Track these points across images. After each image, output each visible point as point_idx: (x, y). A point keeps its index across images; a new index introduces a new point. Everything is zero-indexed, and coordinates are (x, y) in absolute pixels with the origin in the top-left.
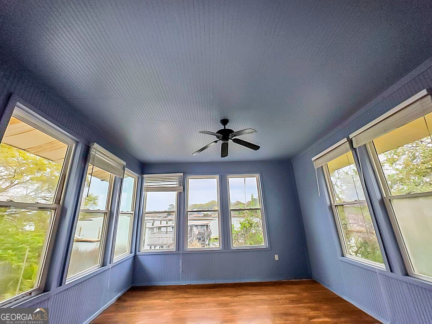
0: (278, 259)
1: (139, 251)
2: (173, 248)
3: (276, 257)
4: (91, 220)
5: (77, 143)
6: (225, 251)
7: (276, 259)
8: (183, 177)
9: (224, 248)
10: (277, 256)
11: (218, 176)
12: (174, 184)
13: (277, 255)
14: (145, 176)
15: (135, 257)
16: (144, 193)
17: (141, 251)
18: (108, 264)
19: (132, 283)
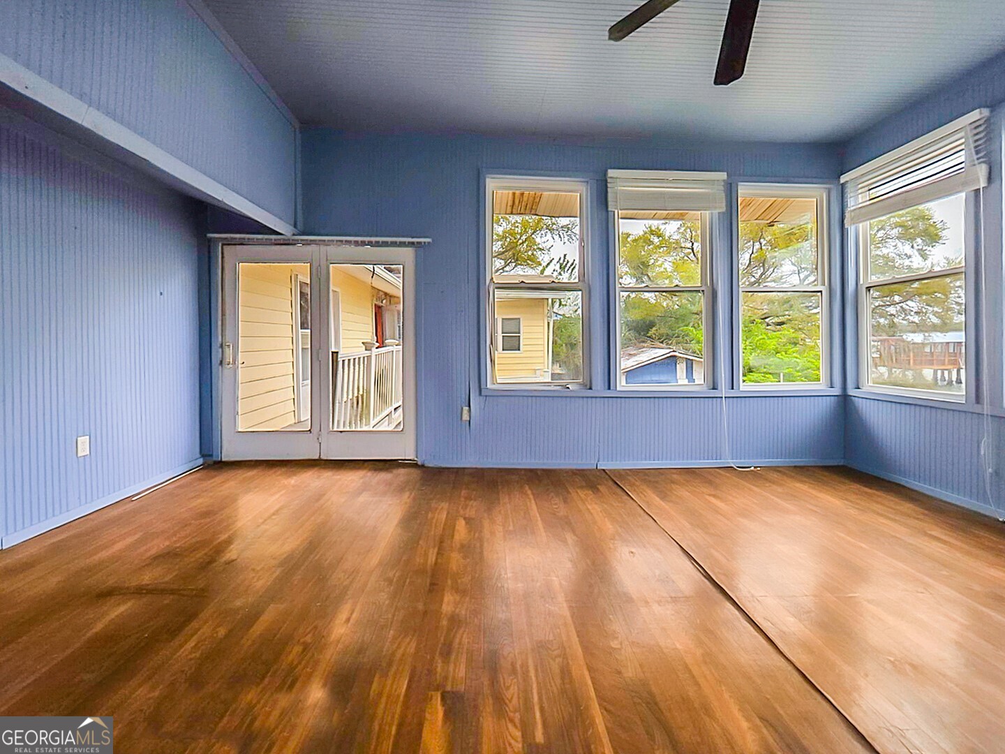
1: (856, 388)
2: (961, 393)
5: (587, 182)
8: (988, 126)
12: (953, 164)
17: (864, 389)
18: (719, 388)
19: (844, 458)
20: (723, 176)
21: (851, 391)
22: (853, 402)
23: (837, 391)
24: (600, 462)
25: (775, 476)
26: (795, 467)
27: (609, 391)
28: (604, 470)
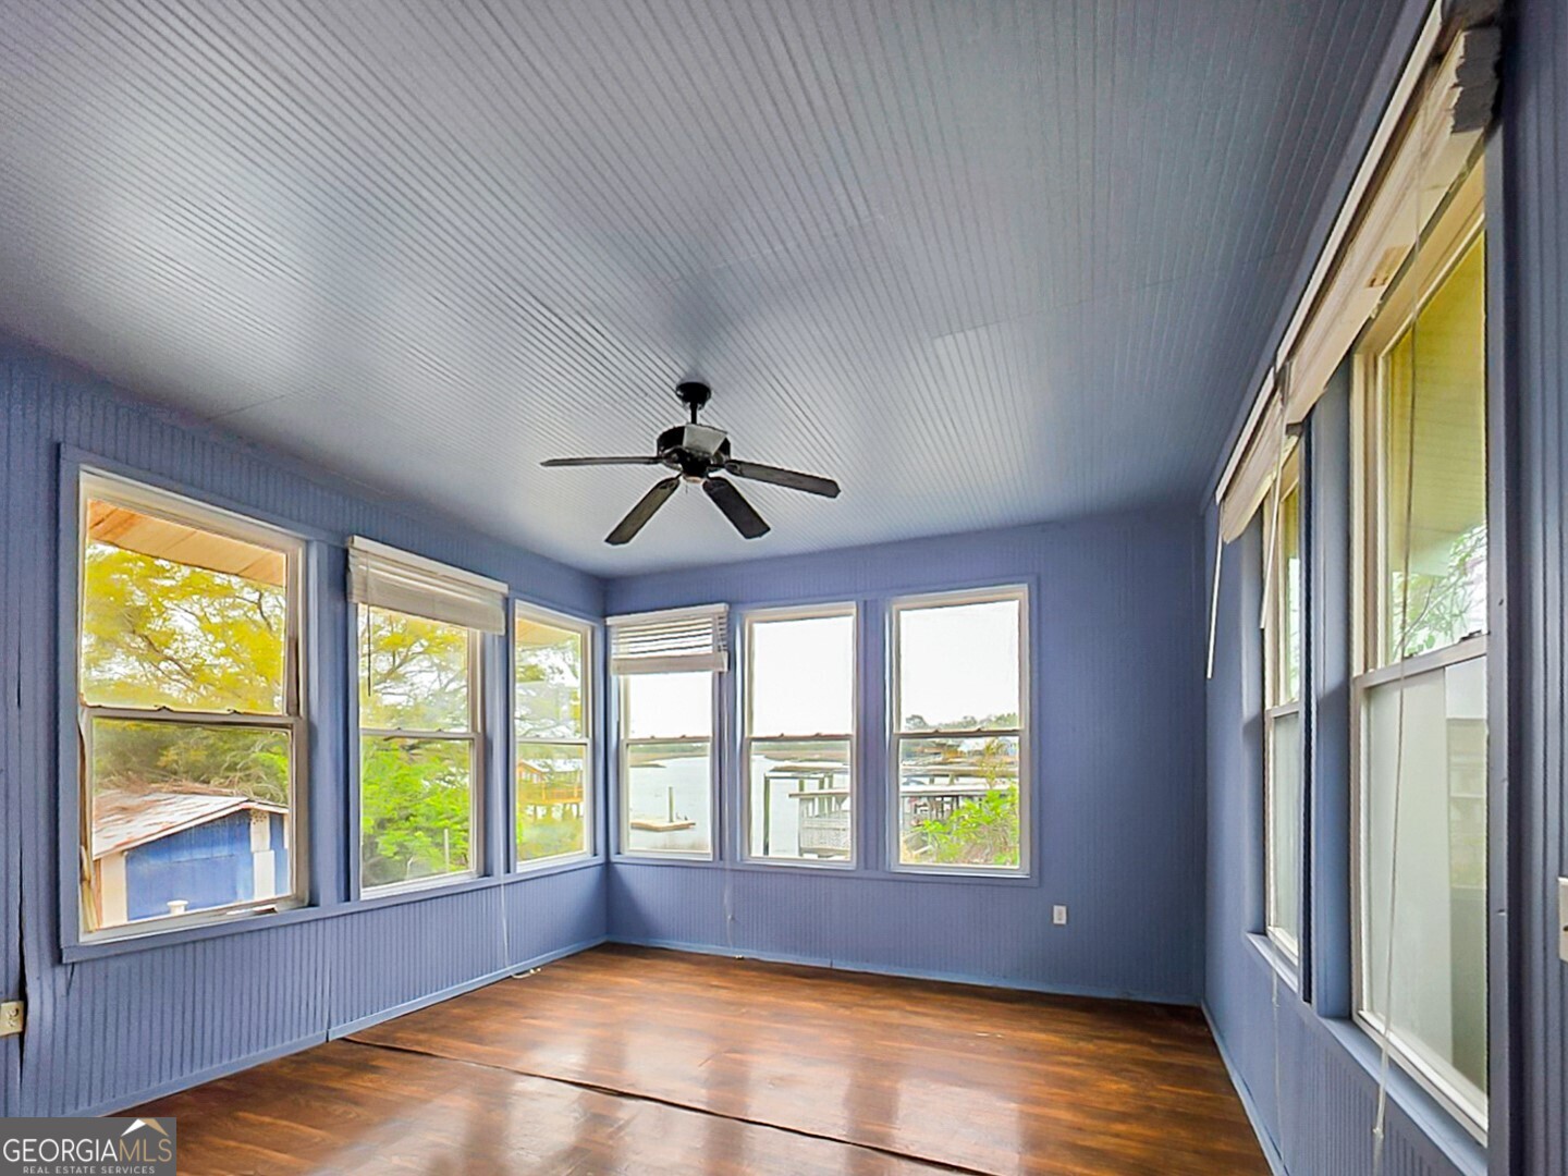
0: (1064, 922)
1: (619, 853)
2: (707, 852)
3: (1060, 915)
4: (657, 766)
5: (308, 543)
6: (866, 874)
7: (1056, 921)
8: (729, 619)
9: (862, 864)
10: (1060, 913)
11: (852, 607)
12: (703, 643)
13: (1063, 909)
14: (610, 621)
15: (608, 866)
16: (614, 678)
17: (627, 854)
18: (495, 872)
19: (608, 933)
20: (503, 588)
21: (614, 858)
22: (615, 871)
23: (600, 859)
24: (333, 1028)
25: (561, 973)
26: (568, 957)
27: (347, 904)
28: (343, 1039)
